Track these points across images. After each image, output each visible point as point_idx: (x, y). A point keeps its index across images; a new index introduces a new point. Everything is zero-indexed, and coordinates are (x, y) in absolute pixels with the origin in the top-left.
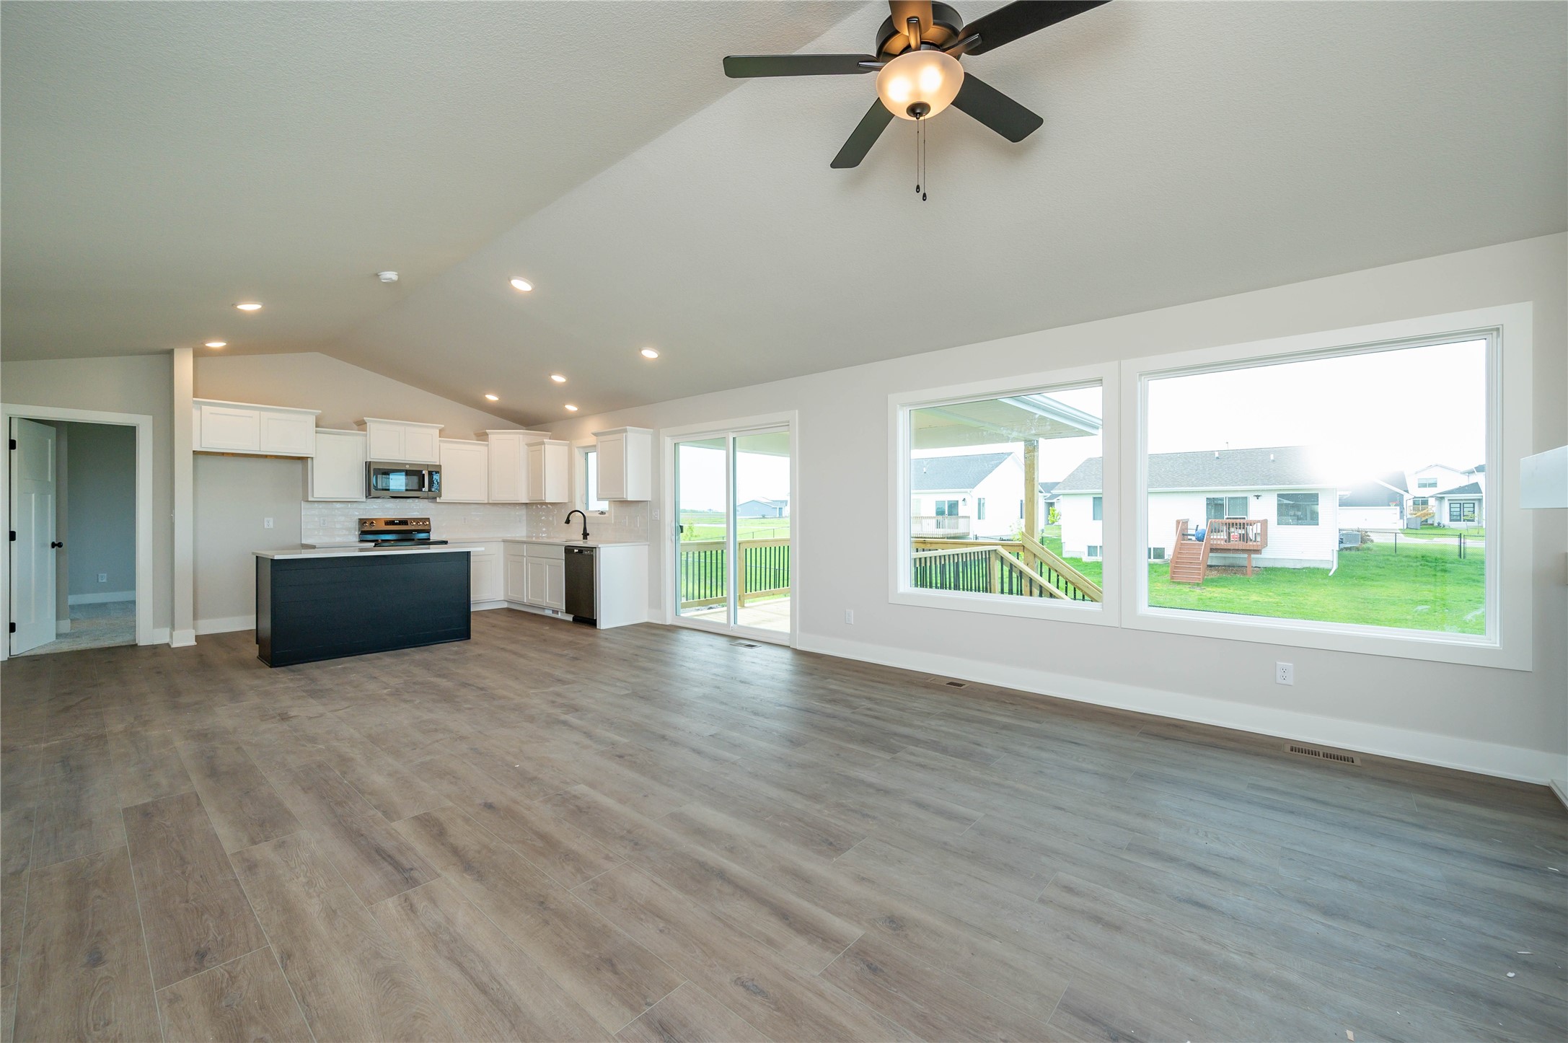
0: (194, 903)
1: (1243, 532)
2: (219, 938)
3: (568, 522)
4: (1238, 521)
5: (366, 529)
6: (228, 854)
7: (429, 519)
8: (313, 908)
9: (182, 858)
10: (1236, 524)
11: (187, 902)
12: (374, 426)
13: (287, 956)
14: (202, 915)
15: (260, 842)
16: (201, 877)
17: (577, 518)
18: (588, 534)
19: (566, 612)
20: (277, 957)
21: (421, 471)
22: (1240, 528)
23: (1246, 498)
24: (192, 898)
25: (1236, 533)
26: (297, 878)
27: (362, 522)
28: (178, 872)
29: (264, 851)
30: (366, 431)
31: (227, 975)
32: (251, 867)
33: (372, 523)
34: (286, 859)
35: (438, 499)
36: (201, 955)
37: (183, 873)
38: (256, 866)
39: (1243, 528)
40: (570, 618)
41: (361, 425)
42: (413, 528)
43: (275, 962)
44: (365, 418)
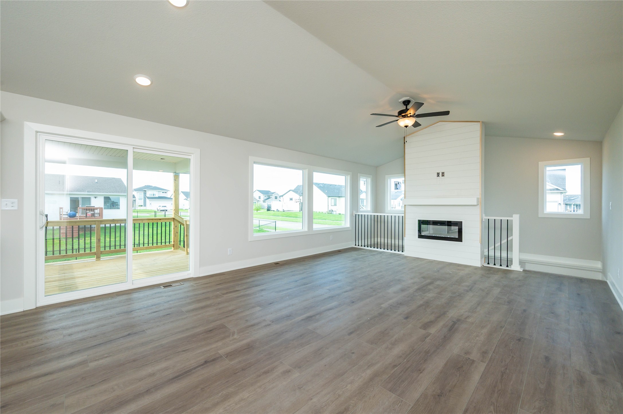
0: (511, 355)
1: (93, 213)
2: (512, 340)
4: (89, 208)
6: (486, 364)
8: (485, 331)
9: (502, 376)
10: (88, 209)
11: (513, 356)
13: (502, 327)
14: (512, 349)
15: (471, 360)
16: (502, 362)
20: (504, 329)
22: (92, 211)
23: (90, 198)
24: (510, 357)
25: (90, 213)
26: (478, 340)
28: (508, 371)
29: (475, 355)
31: (517, 333)
32: (485, 353)
34: (473, 347)
36: (519, 340)
37: (506, 369)
38: (483, 352)
39: (93, 211)
43: (505, 328)
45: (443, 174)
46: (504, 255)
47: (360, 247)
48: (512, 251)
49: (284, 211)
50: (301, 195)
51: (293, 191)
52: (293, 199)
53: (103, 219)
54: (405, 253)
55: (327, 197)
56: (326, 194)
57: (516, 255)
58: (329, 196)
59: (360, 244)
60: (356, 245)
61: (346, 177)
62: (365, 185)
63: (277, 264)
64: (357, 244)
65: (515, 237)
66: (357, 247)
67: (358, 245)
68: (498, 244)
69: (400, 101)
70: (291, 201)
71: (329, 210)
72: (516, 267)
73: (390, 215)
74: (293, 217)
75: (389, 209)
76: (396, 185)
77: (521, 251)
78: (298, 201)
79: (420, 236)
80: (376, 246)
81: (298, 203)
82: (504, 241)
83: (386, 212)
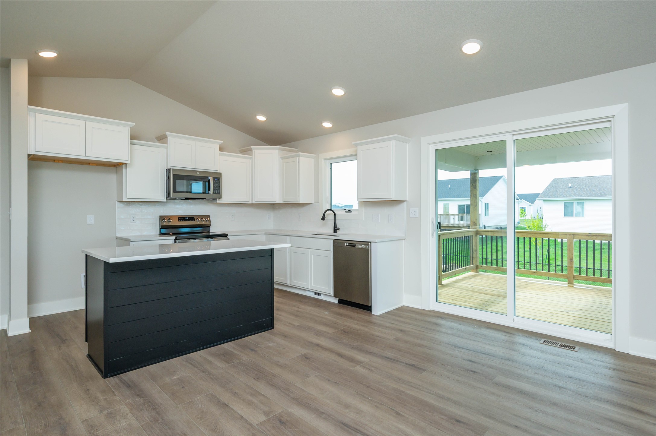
3: (323, 218)
5: (165, 224)
7: (209, 216)
12: (173, 139)
17: (330, 216)
18: (339, 229)
19: (334, 296)
21: (207, 177)
27: (162, 218)
30: (166, 143)
33: (170, 219)
35: (217, 200)
40: (336, 301)
41: (162, 139)
42: (199, 223)
44: (166, 133)
53: (546, 231)
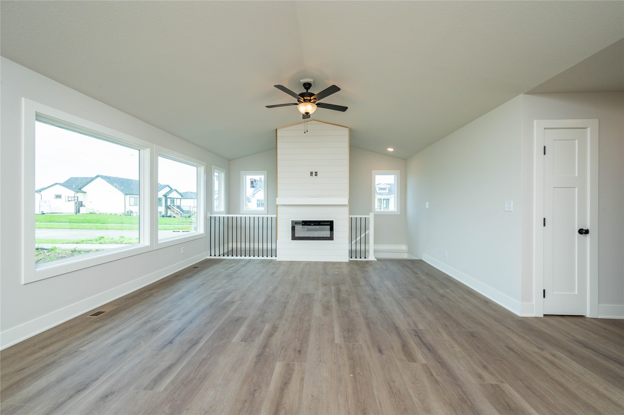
45: (316, 174)
46: (363, 248)
47: (217, 257)
48: (369, 243)
49: (44, 214)
50: (77, 191)
51: (62, 185)
52: (63, 197)
54: (279, 258)
55: (124, 195)
56: (122, 190)
57: (371, 247)
58: (126, 194)
59: (217, 254)
60: (211, 255)
61: (199, 168)
62: (218, 180)
63: (97, 313)
64: (213, 254)
65: (371, 232)
66: (213, 257)
67: (215, 255)
68: (358, 239)
69: (301, 81)
70: (58, 200)
71: (126, 211)
72: (371, 257)
73: (247, 216)
74: (64, 222)
75: (244, 210)
76: (252, 183)
77: (375, 243)
78: (73, 199)
79: (294, 238)
80: (230, 253)
81: (73, 203)
82: (363, 235)
83: (241, 213)
